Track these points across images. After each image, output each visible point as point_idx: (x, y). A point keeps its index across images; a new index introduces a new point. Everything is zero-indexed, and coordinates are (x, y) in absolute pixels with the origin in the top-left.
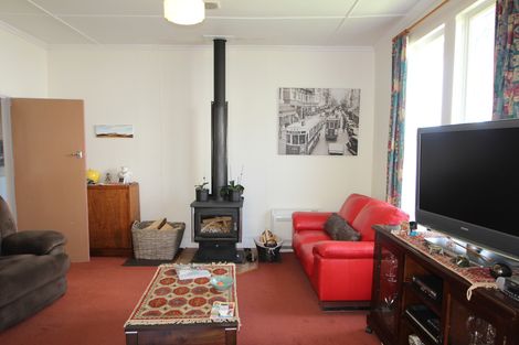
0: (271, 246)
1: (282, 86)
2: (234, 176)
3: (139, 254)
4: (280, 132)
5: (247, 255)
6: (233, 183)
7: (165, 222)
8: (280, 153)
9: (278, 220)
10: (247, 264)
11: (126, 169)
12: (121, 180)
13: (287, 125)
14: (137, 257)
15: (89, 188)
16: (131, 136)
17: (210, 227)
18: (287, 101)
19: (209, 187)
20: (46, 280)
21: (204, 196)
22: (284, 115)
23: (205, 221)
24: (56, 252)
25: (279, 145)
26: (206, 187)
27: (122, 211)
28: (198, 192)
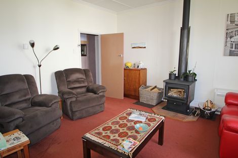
0: (207, 110)
1: (230, 13)
2: (191, 68)
3: (141, 100)
4: (226, 42)
5: (193, 112)
6: (190, 71)
7: (156, 87)
8: (225, 55)
9: (218, 95)
10: (192, 116)
11: (141, 62)
12: (138, 67)
13: (231, 37)
14: (140, 101)
15: (124, 69)
16: (145, 47)
17: (173, 93)
18: (232, 22)
19: (176, 73)
20: (94, 104)
21: (173, 77)
22: (230, 31)
23: (172, 90)
24: (101, 94)
25: (225, 50)
26: (174, 73)
27: (137, 80)
28: (170, 75)
